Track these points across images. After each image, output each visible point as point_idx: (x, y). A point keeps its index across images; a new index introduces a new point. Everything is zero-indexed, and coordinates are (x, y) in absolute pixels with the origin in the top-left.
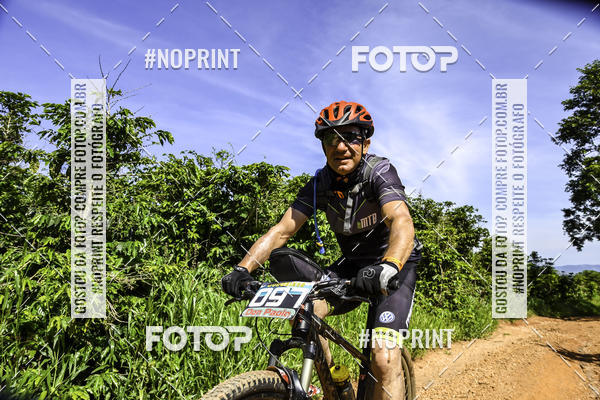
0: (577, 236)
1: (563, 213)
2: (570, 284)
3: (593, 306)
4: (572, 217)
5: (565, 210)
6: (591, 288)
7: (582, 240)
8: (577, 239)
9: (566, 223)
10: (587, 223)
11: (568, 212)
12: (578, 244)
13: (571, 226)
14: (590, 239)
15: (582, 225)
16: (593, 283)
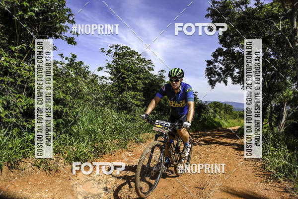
0: (212, 79)
1: (207, 63)
2: (204, 109)
3: (215, 122)
4: (211, 66)
5: (208, 61)
6: (216, 111)
7: (215, 82)
8: (212, 81)
9: (207, 70)
10: (219, 71)
11: (209, 63)
12: (212, 83)
13: (210, 72)
14: (220, 82)
15: (216, 72)
16: (217, 109)
